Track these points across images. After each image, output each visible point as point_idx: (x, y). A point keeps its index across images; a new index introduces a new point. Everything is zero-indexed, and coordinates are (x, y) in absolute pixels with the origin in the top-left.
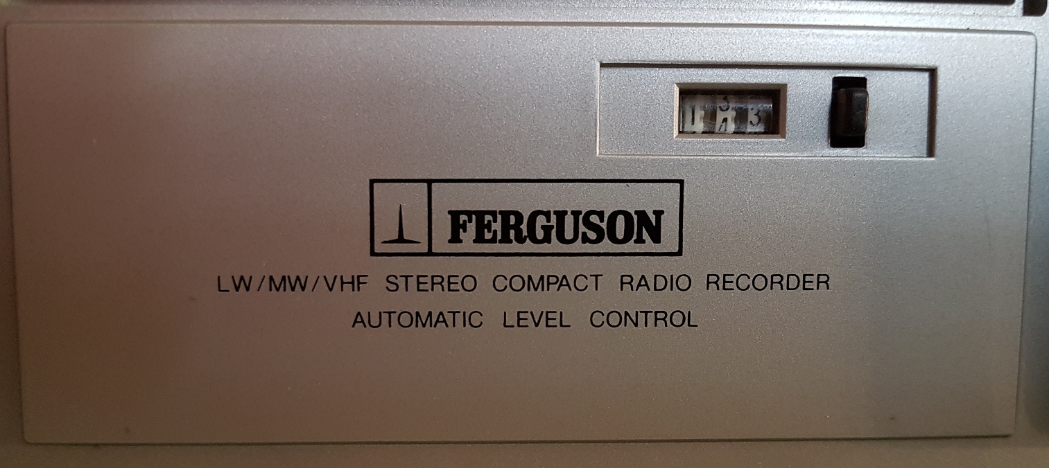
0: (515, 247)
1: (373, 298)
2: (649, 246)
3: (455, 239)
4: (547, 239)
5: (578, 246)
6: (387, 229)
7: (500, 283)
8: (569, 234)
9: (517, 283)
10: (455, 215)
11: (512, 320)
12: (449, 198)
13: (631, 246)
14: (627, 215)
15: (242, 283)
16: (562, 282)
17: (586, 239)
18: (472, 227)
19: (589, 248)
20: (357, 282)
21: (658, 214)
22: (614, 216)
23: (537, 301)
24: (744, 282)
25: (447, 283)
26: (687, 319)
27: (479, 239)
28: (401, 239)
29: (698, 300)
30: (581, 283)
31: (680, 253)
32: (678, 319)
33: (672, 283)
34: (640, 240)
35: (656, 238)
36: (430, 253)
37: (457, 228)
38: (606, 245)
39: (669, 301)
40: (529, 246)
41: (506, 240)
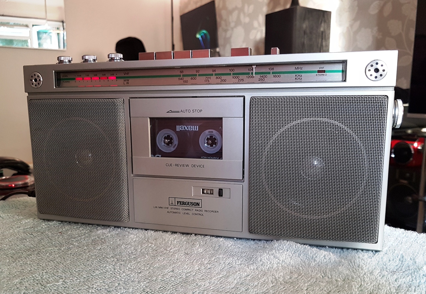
0: (184, 205)
1: (169, 210)
2: (198, 206)
3: (178, 204)
4: (187, 205)
5: (190, 206)
6: (171, 203)
7: (182, 209)
8: (190, 205)
9: (184, 209)
10: (178, 202)
11: (184, 213)
12: (177, 200)
13: (196, 206)
14: (196, 203)
15: (156, 207)
16: (189, 210)
17: (191, 205)
18: (179, 203)
19: (192, 206)
20: (168, 208)
21: (199, 203)
22: (194, 203)
23: (187, 212)
24: (209, 211)
25: (177, 209)
26: (202, 215)
27: (180, 204)
28: (172, 204)
29: (204, 213)
30: (191, 210)
31: (201, 207)
32: (201, 215)
33: (201, 211)
34: (197, 206)
35: (199, 206)
36: (175, 205)
37: (178, 203)
38: (194, 206)
39: (200, 213)
40: (185, 205)
41: (183, 205)
